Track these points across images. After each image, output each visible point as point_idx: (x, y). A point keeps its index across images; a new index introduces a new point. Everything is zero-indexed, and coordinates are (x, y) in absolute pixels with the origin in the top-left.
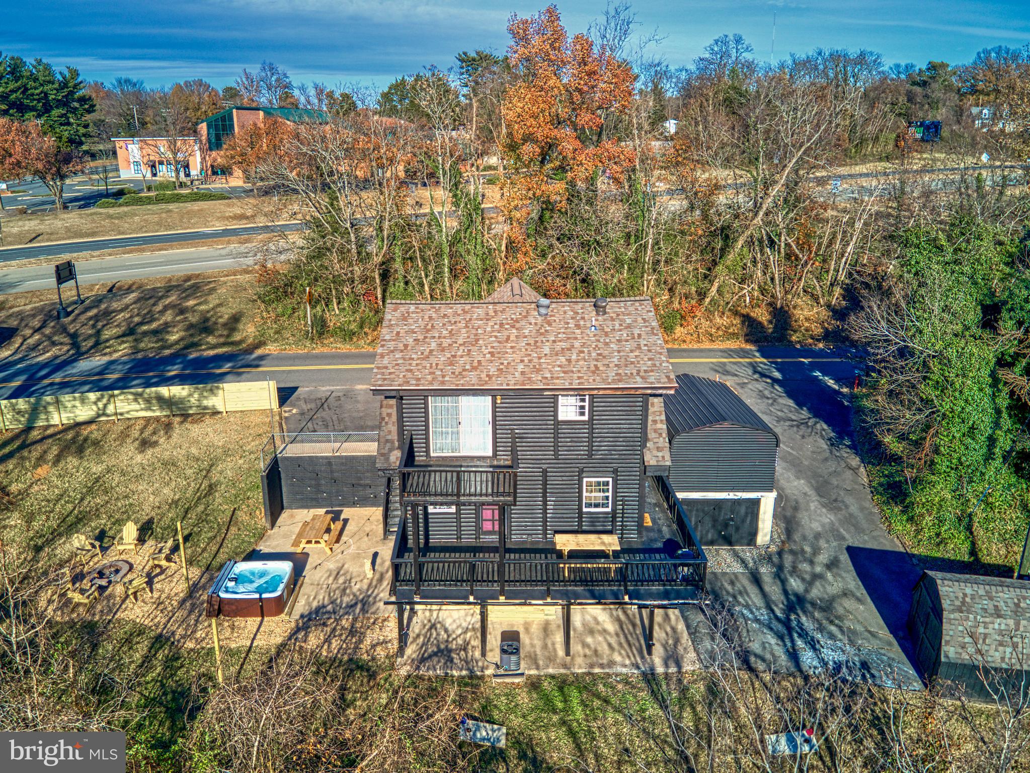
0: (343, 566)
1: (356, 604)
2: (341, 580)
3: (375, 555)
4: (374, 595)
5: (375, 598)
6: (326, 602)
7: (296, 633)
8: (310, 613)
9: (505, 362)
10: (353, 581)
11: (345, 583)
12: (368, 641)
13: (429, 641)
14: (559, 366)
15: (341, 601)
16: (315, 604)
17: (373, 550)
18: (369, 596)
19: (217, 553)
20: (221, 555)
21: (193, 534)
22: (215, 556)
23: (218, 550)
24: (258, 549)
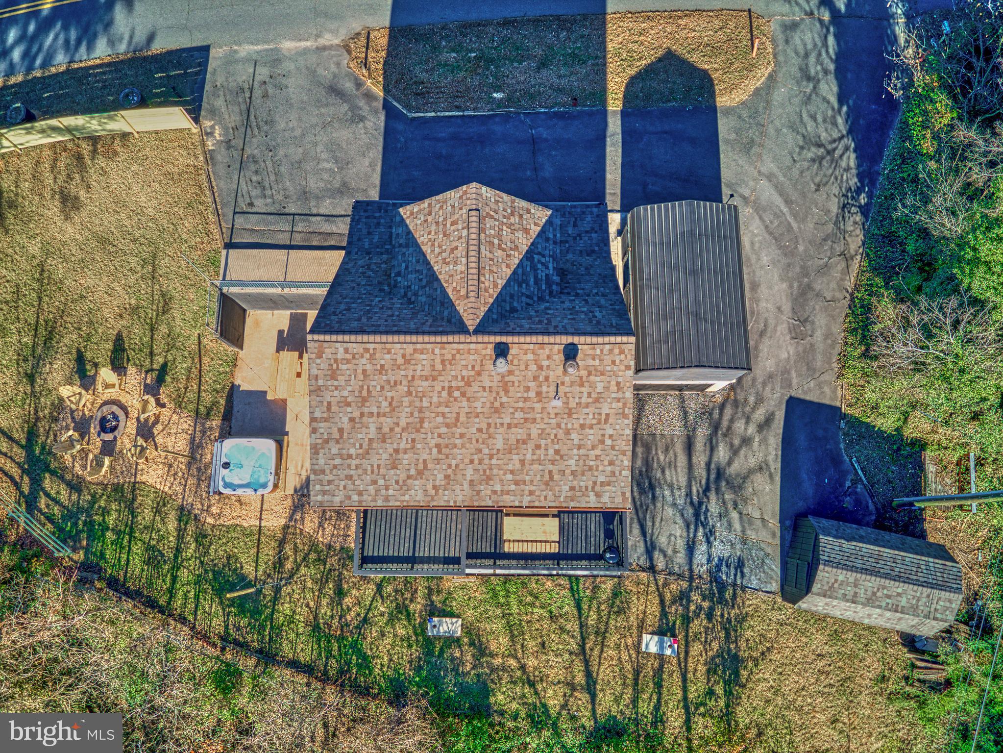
7: (293, 514)
8: (302, 488)
9: (454, 463)
14: (512, 472)
16: (302, 477)
19: (199, 392)
20: (203, 394)
21: (169, 364)
22: (199, 396)
23: (200, 388)
24: (236, 383)
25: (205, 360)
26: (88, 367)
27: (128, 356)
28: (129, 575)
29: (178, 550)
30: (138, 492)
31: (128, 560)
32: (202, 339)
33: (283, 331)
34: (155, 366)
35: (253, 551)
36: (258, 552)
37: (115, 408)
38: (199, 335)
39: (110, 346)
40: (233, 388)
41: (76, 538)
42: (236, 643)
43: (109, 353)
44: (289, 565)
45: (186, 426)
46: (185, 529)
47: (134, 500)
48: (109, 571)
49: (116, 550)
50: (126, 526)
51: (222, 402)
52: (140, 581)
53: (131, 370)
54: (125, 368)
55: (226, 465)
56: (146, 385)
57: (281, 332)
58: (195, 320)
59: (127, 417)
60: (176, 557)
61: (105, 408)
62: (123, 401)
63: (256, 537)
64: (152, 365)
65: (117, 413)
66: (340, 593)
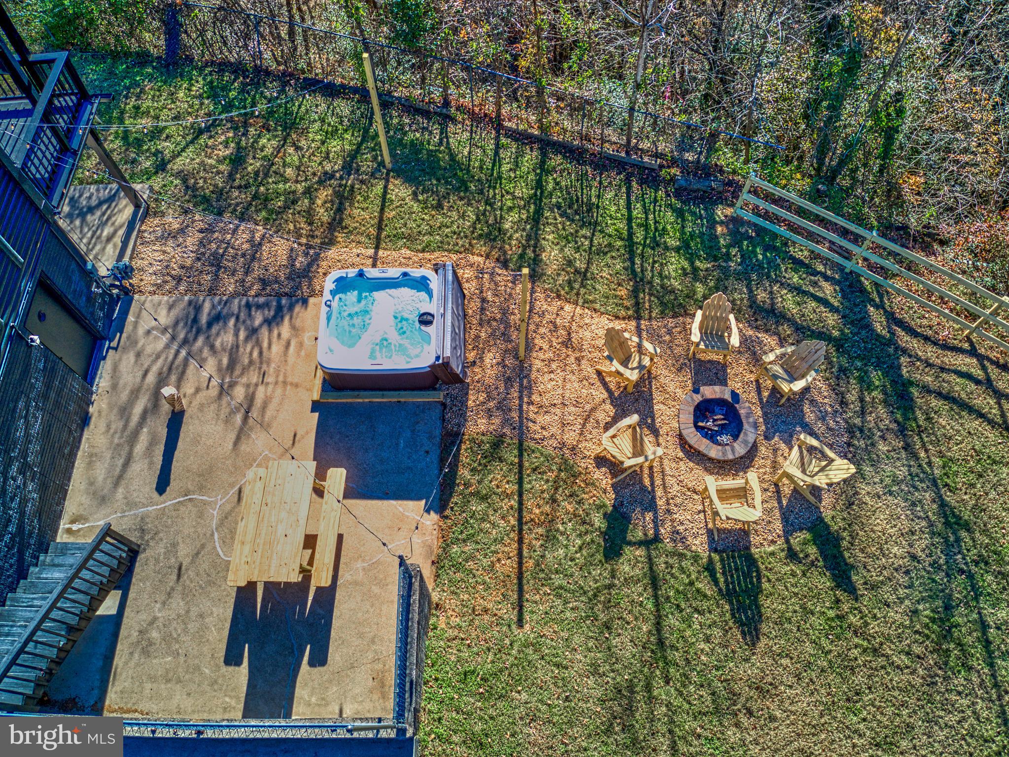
0: (236, 443)
1: (210, 325)
2: (239, 393)
3: (162, 485)
4: (175, 347)
5: (173, 338)
6: (264, 331)
7: (310, 265)
8: (291, 308)
10: (214, 392)
11: (232, 385)
12: (192, 240)
13: (94, 233)
15: (236, 335)
16: (285, 329)
17: (169, 500)
18: (185, 342)
19: (520, 495)
20: (512, 488)
21: (599, 557)
22: (520, 482)
23: (521, 503)
24: (434, 516)
25: (508, 566)
26: (812, 550)
27: (716, 582)
28: (624, 189)
29: (536, 219)
30: (627, 303)
31: (629, 208)
32: (514, 616)
33: (312, 664)
34: (640, 552)
35: (390, 214)
36: (382, 211)
37: (714, 452)
38: (520, 623)
39: (769, 605)
40: (440, 506)
41: (737, 237)
42: (426, 114)
43: (766, 585)
44: (324, 194)
45: (542, 419)
46: (525, 248)
47: (635, 293)
48: (661, 194)
49: (656, 222)
50: (642, 255)
51: (464, 473)
52: (600, 183)
53: (699, 544)
54: (716, 550)
55: (426, 320)
56: (652, 506)
57: (320, 659)
58: (523, 663)
59: (681, 436)
60: (539, 212)
61: (740, 449)
62: (699, 471)
63: (384, 234)
64: (650, 558)
65: (705, 441)
66: (237, 161)
